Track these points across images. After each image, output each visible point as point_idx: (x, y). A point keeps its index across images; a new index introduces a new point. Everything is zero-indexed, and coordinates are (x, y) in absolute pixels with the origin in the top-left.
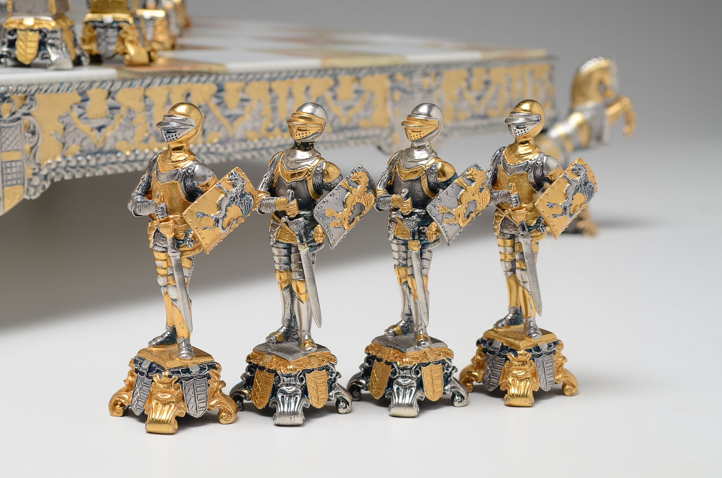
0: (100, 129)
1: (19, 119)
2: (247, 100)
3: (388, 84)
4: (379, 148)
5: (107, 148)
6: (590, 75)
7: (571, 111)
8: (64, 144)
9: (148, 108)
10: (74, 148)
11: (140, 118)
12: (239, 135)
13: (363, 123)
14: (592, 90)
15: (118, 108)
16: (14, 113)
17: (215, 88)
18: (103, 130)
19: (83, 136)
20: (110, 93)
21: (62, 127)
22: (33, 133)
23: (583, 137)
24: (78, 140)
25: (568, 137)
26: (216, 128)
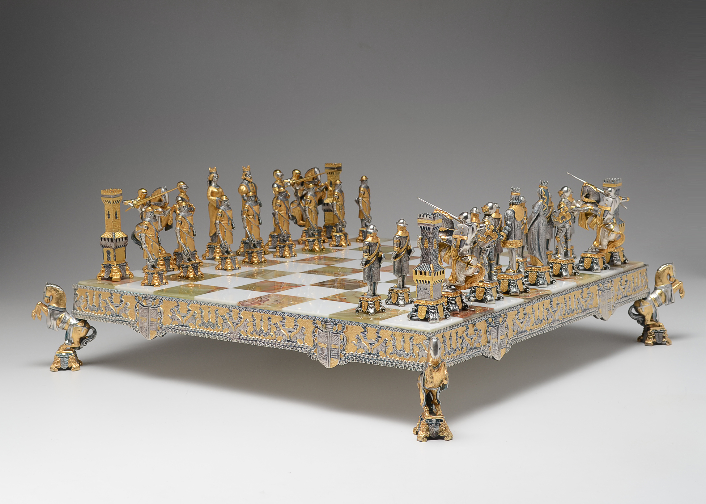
0: (522, 323)
1: (504, 323)
2: (559, 304)
3: (597, 288)
4: (595, 316)
5: (524, 330)
6: (664, 271)
7: (656, 289)
8: (513, 330)
9: (533, 312)
10: (516, 331)
11: (532, 316)
12: (557, 319)
13: (590, 306)
14: (665, 278)
15: (526, 314)
16: (502, 321)
17: (550, 301)
18: (523, 323)
19: (518, 326)
20: (524, 309)
21: (513, 323)
22: (507, 328)
23: (662, 299)
24: (517, 328)
25: (656, 300)
26: (551, 317)
